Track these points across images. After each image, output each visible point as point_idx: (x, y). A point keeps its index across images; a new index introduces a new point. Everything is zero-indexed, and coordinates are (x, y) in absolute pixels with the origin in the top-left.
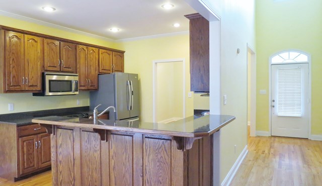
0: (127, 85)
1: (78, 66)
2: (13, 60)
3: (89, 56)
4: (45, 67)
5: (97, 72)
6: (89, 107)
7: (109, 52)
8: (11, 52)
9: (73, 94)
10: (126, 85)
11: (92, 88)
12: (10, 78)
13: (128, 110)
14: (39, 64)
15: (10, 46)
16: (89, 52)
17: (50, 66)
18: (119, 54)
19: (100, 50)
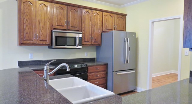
0: (125, 42)
1: (83, 26)
2: (27, 20)
3: (93, 17)
4: (54, 26)
5: (100, 31)
6: (95, 58)
7: (112, 15)
8: (25, 14)
9: (77, 47)
10: (123, 42)
11: (96, 43)
12: (24, 34)
13: (124, 63)
14: (48, 23)
15: (24, 9)
16: (93, 15)
17: (57, 26)
18: (121, 16)
19: (104, 13)
